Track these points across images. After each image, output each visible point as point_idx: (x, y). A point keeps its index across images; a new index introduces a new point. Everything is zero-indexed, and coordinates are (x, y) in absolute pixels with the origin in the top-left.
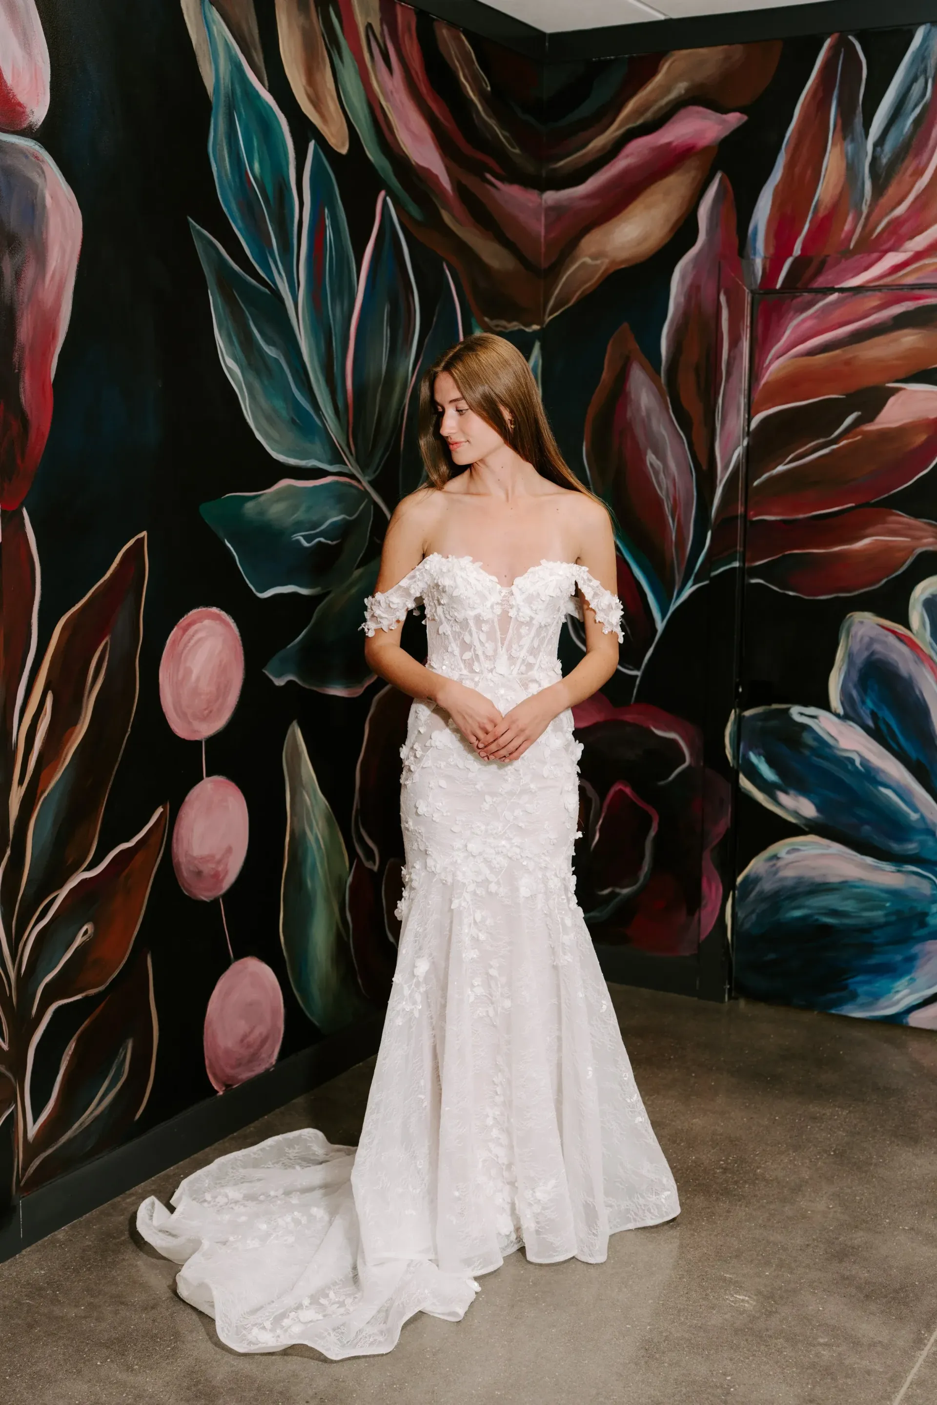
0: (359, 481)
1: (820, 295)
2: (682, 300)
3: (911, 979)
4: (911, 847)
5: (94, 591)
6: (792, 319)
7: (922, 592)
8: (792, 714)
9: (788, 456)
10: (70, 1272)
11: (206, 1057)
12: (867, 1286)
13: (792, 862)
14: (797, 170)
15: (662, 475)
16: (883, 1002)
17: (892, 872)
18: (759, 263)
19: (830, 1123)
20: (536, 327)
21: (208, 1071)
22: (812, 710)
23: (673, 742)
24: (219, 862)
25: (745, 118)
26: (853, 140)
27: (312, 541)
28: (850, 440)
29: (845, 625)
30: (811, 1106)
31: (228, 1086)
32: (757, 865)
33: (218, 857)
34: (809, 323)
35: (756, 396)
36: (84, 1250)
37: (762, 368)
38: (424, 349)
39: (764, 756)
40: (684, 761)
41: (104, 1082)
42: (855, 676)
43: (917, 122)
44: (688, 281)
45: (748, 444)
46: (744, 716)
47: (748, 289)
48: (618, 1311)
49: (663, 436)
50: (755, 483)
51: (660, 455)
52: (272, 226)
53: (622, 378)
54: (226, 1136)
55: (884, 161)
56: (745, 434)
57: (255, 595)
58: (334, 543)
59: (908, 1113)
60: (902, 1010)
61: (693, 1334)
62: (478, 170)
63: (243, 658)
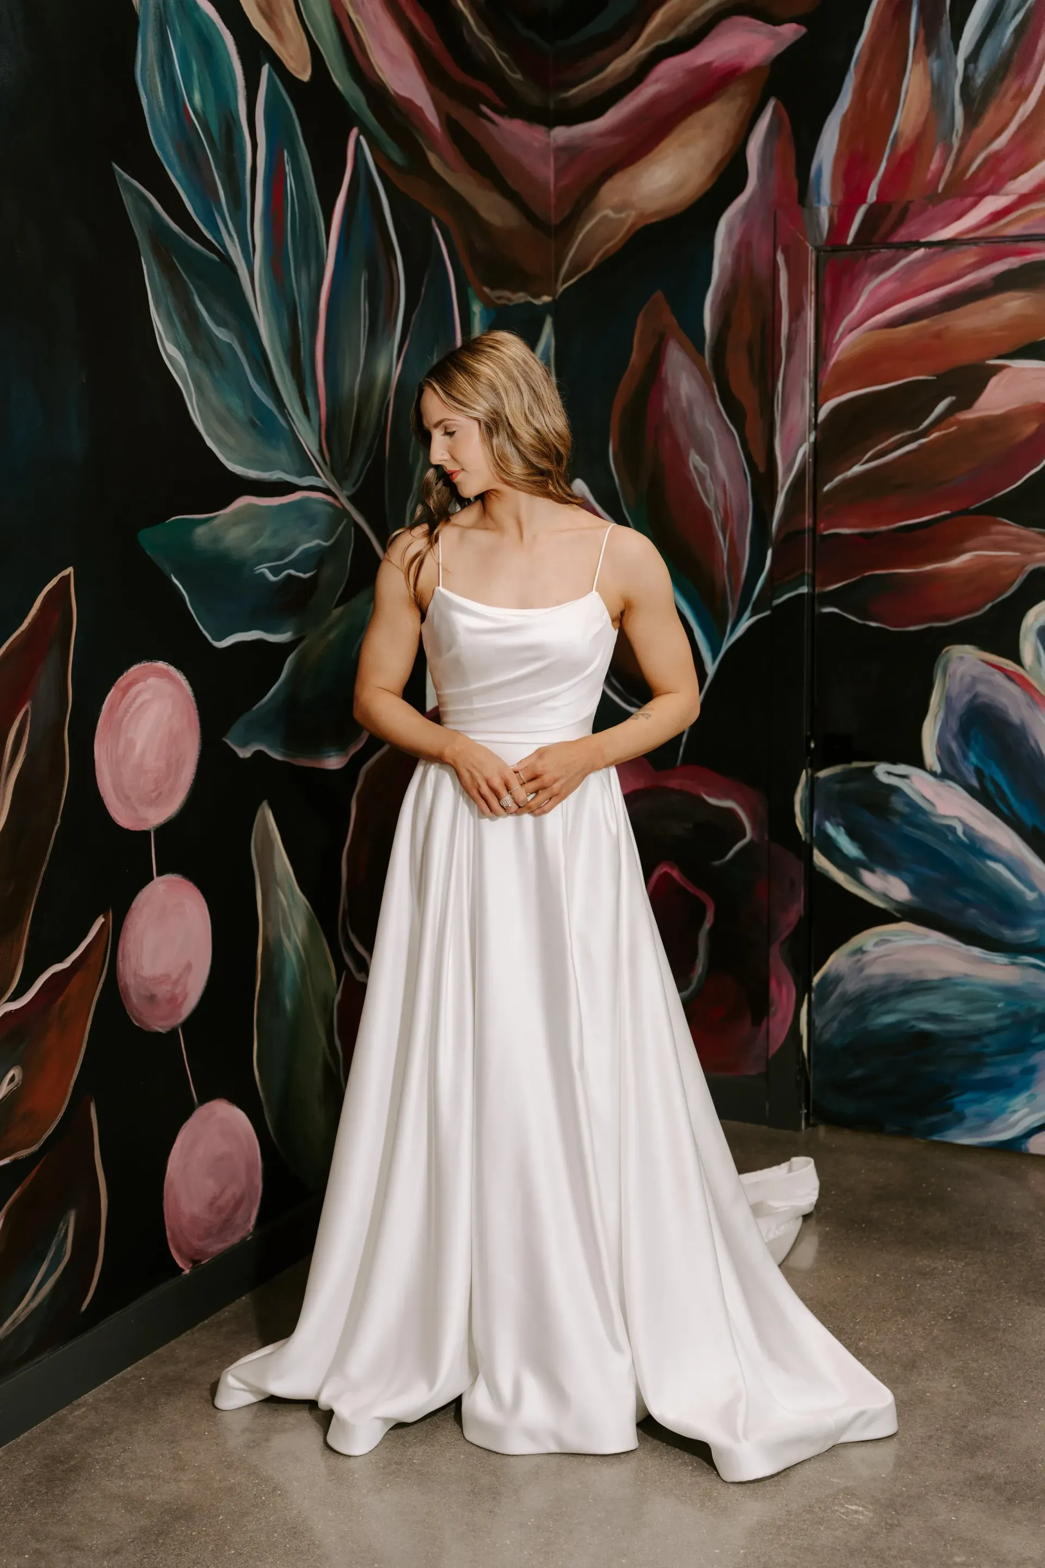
0: (335, 497)
1: (902, 251)
2: (729, 261)
3: (1031, 1095)
4: (1028, 934)
5: (10, 645)
6: (867, 282)
7: (1036, 618)
8: (877, 774)
9: (867, 452)
10: (8, 1510)
11: (167, 1228)
12: (1008, 1487)
13: (882, 957)
14: (870, 94)
15: (709, 482)
16: (996, 1125)
17: (1006, 965)
18: (824, 213)
19: (943, 1278)
20: (546, 299)
21: (170, 1244)
22: (902, 769)
23: (730, 811)
24: (176, 983)
25: (803, 30)
26: (939, 56)
27: (279, 575)
28: (943, 432)
29: (941, 661)
30: (918, 1259)
31: (195, 1262)
32: (837, 961)
33: (174, 976)
34: (889, 287)
35: (825, 381)
36: (24, 1481)
37: (832, 344)
38: (411, 328)
39: (845, 828)
40: (744, 836)
41: (42, 1265)
42: (954, 725)
43: (1019, 32)
44: (736, 238)
45: (816, 439)
46: (818, 778)
47: (812, 246)
48: (703, 1532)
49: (710, 432)
50: (826, 489)
51: (707, 456)
52: (218, 174)
53: (656, 361)
54: (194, 1326)
55: (979, 81)
56: (812, 427)
57: (210, 644)
58: (308, 575)
59: (1037, 1263)
60: (1022, 1133)
61: (799, 1558)
62: (471, 100)
63: (198, 725)
